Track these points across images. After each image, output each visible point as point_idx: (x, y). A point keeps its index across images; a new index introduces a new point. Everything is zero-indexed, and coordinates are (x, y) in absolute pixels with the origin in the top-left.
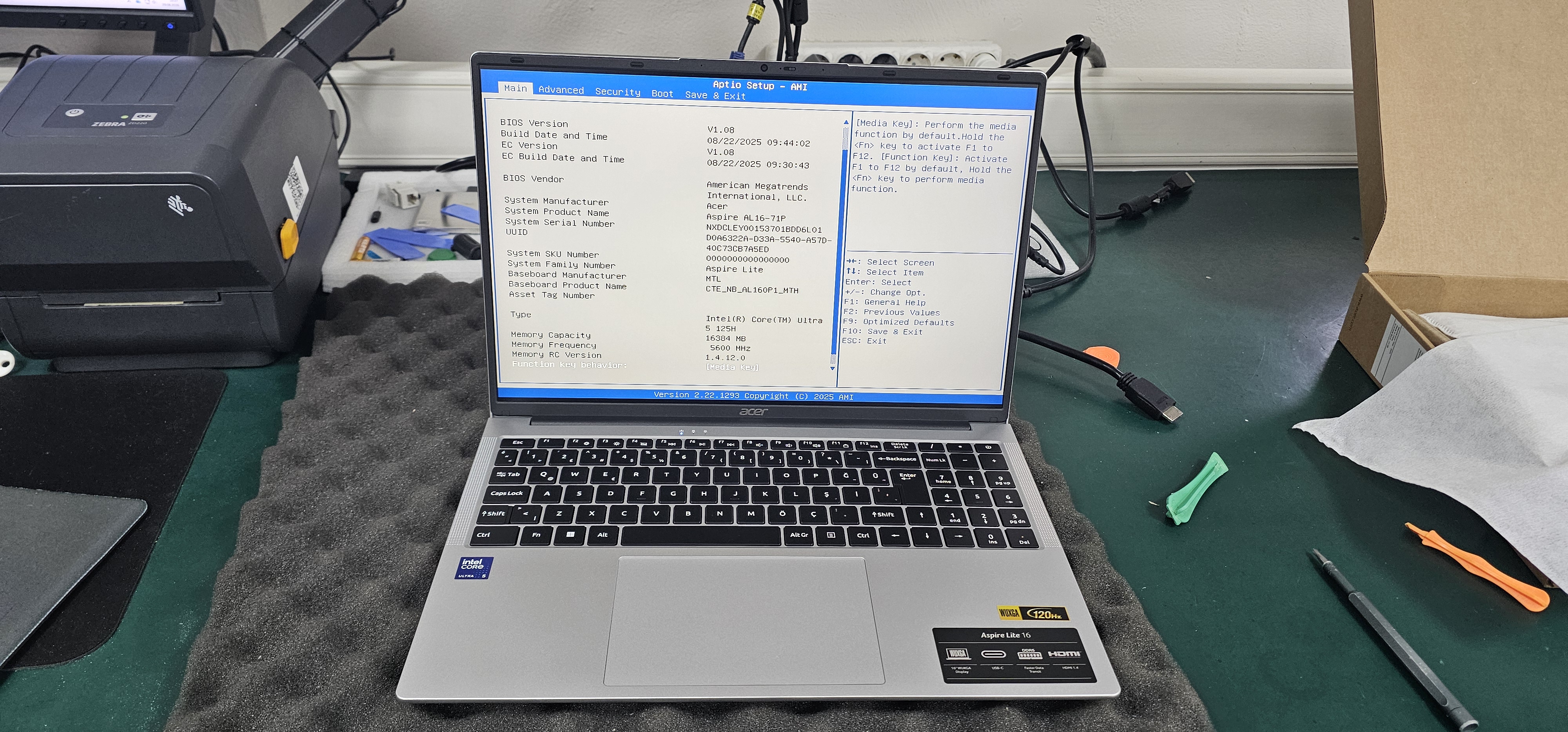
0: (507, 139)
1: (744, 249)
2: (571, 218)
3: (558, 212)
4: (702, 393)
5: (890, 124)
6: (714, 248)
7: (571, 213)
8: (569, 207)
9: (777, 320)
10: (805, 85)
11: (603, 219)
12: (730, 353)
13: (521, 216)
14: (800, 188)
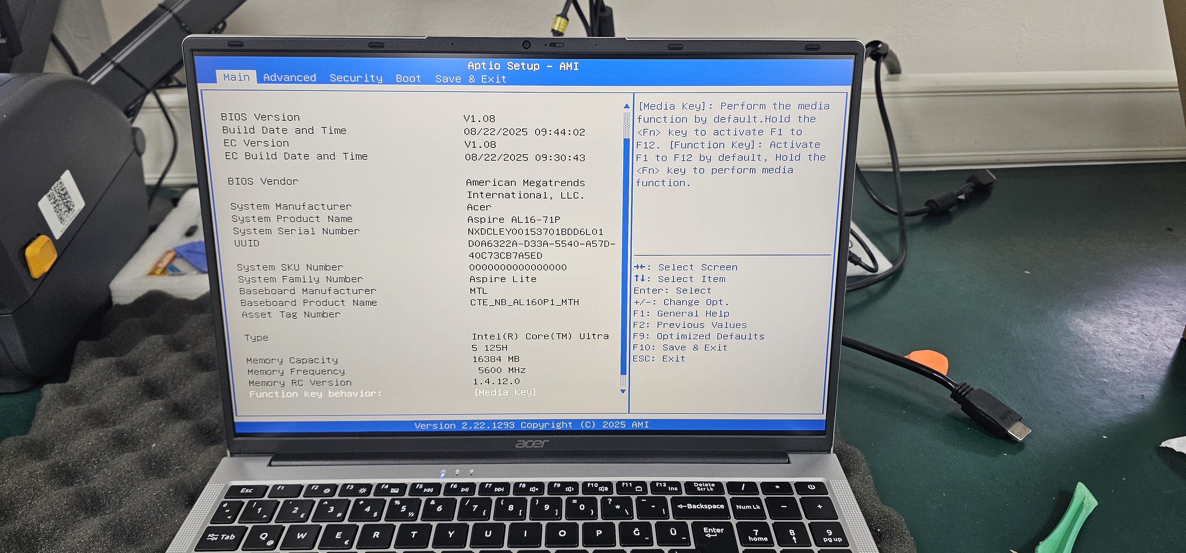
0: (229, 136)
1: (513, 255)
2: (308, 226)
3: (293, 219)
4: (471, 423)
5: (679, 107)
6: (478, 256)
7: (309, 220)
8: (306, 213)
9: (555, 336)
10: (576, 63)
11: (346, 226)
12: (501, 376)
13: (251, 225)
14: (576, 184)
